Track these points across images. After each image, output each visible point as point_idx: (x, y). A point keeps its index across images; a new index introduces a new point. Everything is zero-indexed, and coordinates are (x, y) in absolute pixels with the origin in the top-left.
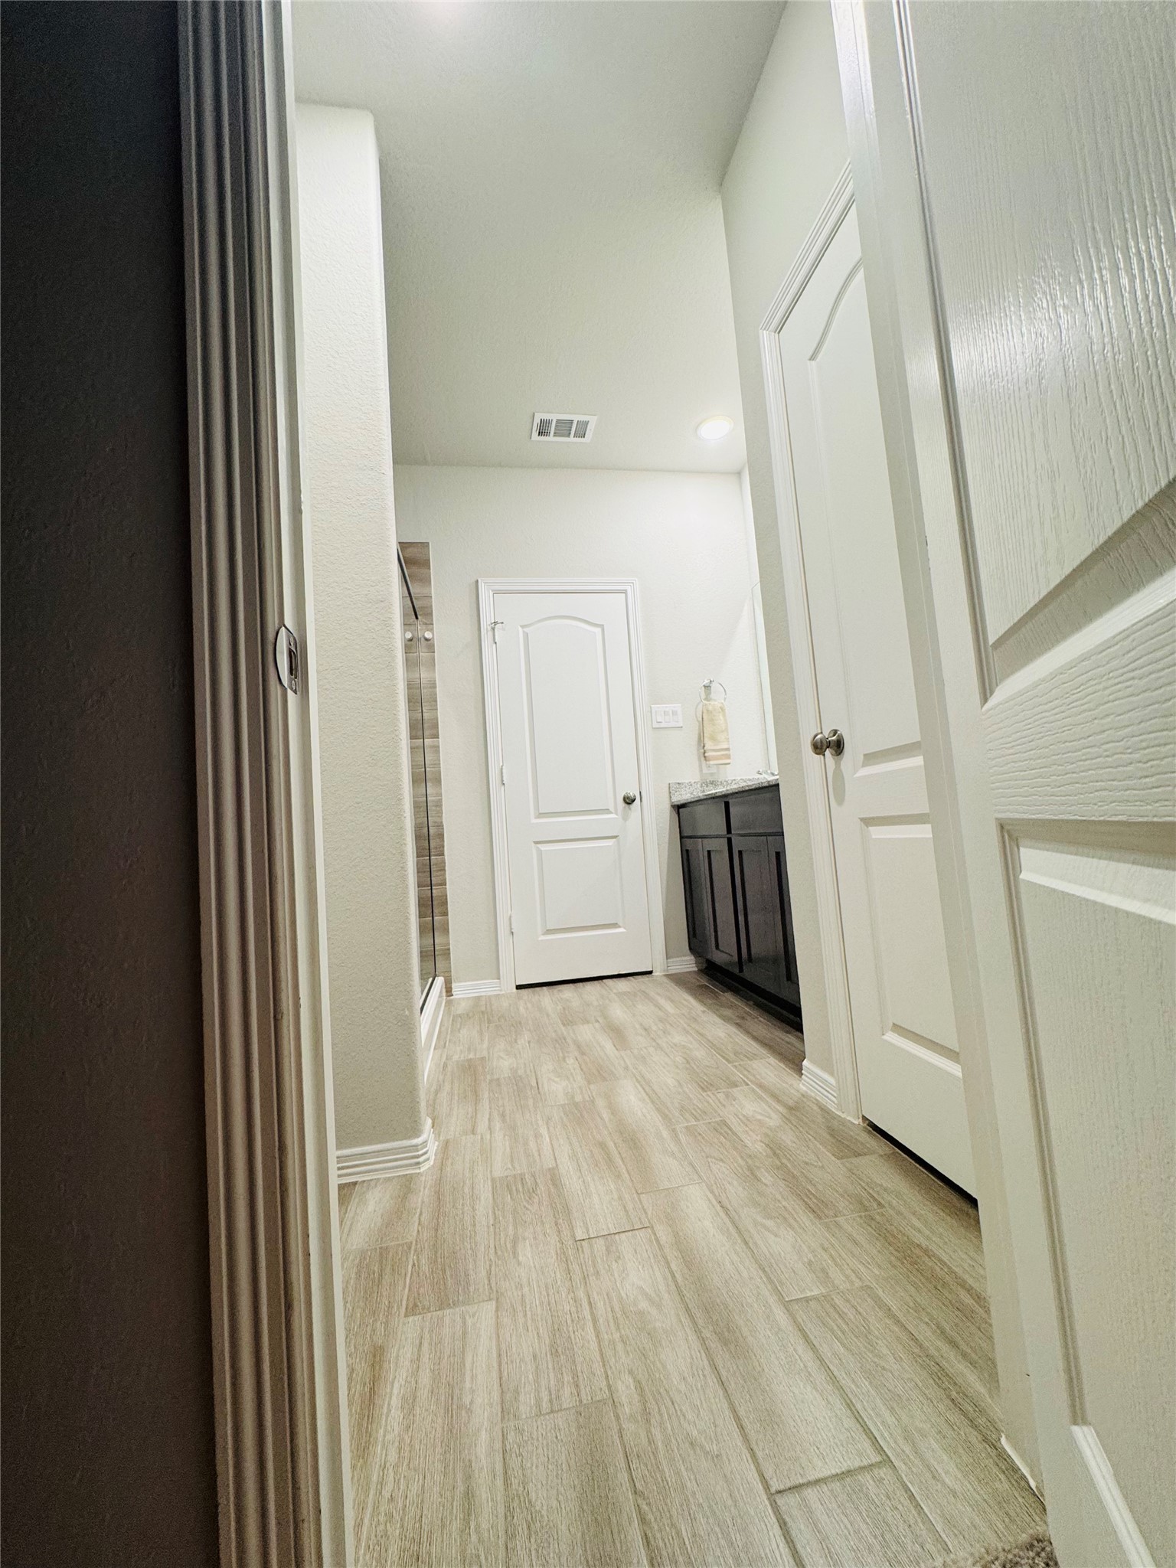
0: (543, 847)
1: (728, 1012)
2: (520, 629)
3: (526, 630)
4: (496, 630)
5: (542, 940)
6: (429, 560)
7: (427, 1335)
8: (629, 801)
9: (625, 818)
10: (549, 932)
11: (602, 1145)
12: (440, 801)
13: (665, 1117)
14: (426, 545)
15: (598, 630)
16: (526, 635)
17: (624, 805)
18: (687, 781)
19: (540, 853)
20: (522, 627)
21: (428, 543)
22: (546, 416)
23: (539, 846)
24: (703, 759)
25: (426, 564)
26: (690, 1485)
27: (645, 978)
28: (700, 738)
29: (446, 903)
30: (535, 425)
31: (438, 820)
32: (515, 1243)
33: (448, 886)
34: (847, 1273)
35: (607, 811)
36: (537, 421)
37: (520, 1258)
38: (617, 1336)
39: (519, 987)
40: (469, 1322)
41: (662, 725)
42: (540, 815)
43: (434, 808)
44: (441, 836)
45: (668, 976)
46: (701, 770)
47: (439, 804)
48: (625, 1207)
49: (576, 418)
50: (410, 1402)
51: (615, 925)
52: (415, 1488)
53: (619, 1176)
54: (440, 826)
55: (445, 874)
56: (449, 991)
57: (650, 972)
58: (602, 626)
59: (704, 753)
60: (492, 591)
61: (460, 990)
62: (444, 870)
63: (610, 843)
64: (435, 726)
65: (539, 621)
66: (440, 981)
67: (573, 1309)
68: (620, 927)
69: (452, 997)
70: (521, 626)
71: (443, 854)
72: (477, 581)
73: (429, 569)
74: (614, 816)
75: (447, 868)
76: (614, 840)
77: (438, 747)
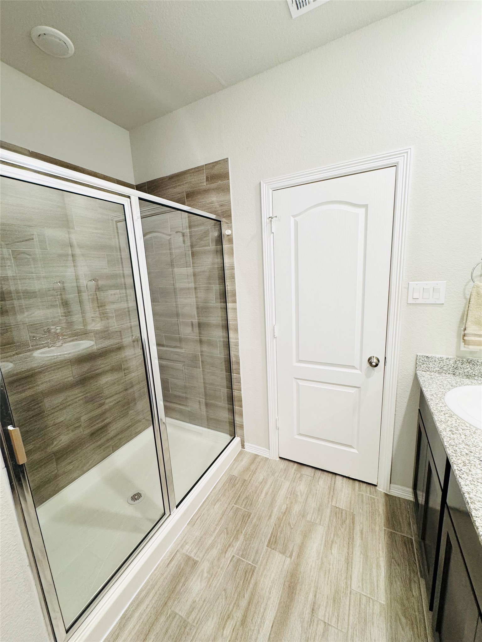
0: (301, 383)
2: (292, 219)
3: (297, 219)
4: (272, 223)
5: (297, 438)
6: (228, 173)
8: (373, 364)
9: (368, 376)
10: (300, 434)
12: (238, 343)
14: (226, 161)
15: (363, 210)
16: (296, 224)
17: (368, 365)
18: (438, 356)
19: (298, 385)
20: (294, 216)
21: (227, 158)
23: (298, 381)
24: (462, 340)
25: (226, 176)
27: (369, 488)
28: (462, 318)
29: (241, 401)
31: (236, 353)
33: (242, 392)
35: (353, 367)
39: (280, 458)
41: (420, 301)
42: (300, 361)
43: (234, 346)
44: (238, 363)
45: (386, 495)
47: (237, 345)
51: (351, 446)
54: (237, 357)
55: (240, 385)
56: (243, 446)
57: (375, 486)
58: (366, 206)
59: (464, 335)
60: (271, 189)
61: (250, 448)
62: (240, 383)
63: (353, 391)
64: (234, 295)
65: (310, 209)
66: (237, 440)
68: (354, 448)
69: (244, 449)
70: (292, 216)
71: (239, 374)
72: (260, 182)
73: (229, 179)
74: (358, 372)
75: (242, 382)
76: (357, 389)
77: (236, 309)
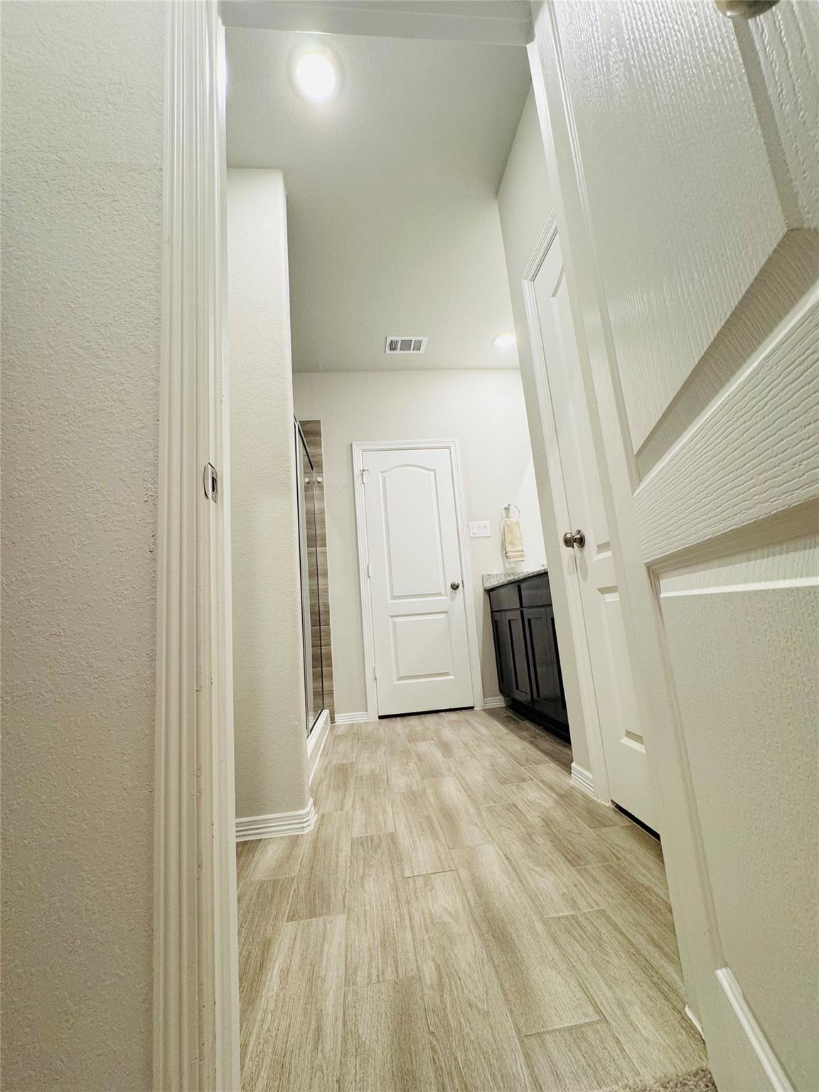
0: (396, 619)
1: (525, 734)
2: (380, 474)
3: (384, 474)
4: (364, 475)
5: (396, 685)
6: (320, 431)
7: (300, 934)
8: (455, 587)
9: (453, 599)
10: (401, 678)
11: (428, 818)
12: (327, 588)
13: (474, 801)
14: (319, 422)
15: (432, 473)
16: (384, 478)
17: (451, 590)
18: (495, 573)
19: (394, 623)
20: (381, 472)
21: (320, 421)
22: (394, 338)
23: (394, 619)
24: (505, 558)
25: (318, 434)
26: (467, 1030)
27: (469, 712)
28: (503, 543)
29: (330, 658)
30: (388, 344)
31: (326, 601)
32: (363, 878)
33: (332, 647)
34: (589, 901)
35: (439, 594)
36: (389, 342)
37: (366, 888)
38: (426, 937)
39: (381, 717)
40: (328, 926)
41: (477, 535)
42: (394, 598)
43: (323, 593)
44: (327, 612)
45: (484, 710)
46: (504, 565)
47: (326, 591)
48: (439, 857)
49: (413, 339)
50: (285, 973)
51: (447, 674)
52: (284, 1024)
53: (437, 838)
54: (327, 605)
55: (330, 638)
56: (333, 720)
57: (472, 708)
58: (434, 471)
59: (506, 553)
60: (361, 450)
61: (340, 719)
62: (330, 636)
63: (443, 616)
64: (324, 539)
65: (392, 469)
66: (326, 712)
67: (398, 919)
68: (450, 675)
69: (335, 724)
71: (329, 625)
72: (351, 444)
73: (321, 437)
74: (444, 597)
75: (331, 634)
76: (445, 614)
77: (326, 553)
